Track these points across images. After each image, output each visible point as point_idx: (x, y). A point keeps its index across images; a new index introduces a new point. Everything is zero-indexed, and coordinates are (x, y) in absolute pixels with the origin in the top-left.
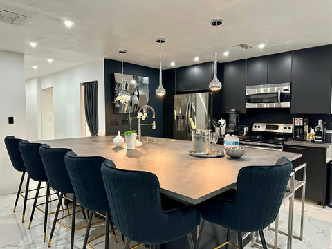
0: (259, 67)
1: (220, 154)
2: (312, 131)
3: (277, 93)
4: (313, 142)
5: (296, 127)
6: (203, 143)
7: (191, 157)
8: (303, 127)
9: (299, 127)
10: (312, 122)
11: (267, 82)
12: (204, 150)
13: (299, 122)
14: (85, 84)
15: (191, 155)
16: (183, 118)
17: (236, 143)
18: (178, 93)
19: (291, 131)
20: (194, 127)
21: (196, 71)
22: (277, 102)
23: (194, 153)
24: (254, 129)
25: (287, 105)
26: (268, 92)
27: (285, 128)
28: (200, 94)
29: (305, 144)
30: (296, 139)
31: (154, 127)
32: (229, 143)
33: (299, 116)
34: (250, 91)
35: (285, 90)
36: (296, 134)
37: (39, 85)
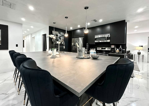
0: (98, 30)
1: (88, 57)
2: (118, 50)
3: (105, 37)
4: (118, 53)
5: (112, 48)
6: (82, 53)
7: (77, 58)
8: (114, 48)
9: (113, 48)
10: (117, 46)
11: (102, 33)
12: (82, 56)
13: (113, 47)
14: (43, 35)
15: (77, 57)
16: (75, 46)
17: (95, 53)
18: (73, 38)
19: (110, 50)
20: (78, 46)
21: (79, 31)
22: (106, 40)
23: (78, 57)
24: (98, 49)
25: (109, 41)
26: (103, 37)
27: (108, 49)
28: (80, 38)
29: (115, 54)
30: (112, 52)
31: (64, 48)
32: (92, 53)
33: (113, 45)
34: (96, 37)
35: (108, 36)
36: (112, 51)
37: (31, 36)
